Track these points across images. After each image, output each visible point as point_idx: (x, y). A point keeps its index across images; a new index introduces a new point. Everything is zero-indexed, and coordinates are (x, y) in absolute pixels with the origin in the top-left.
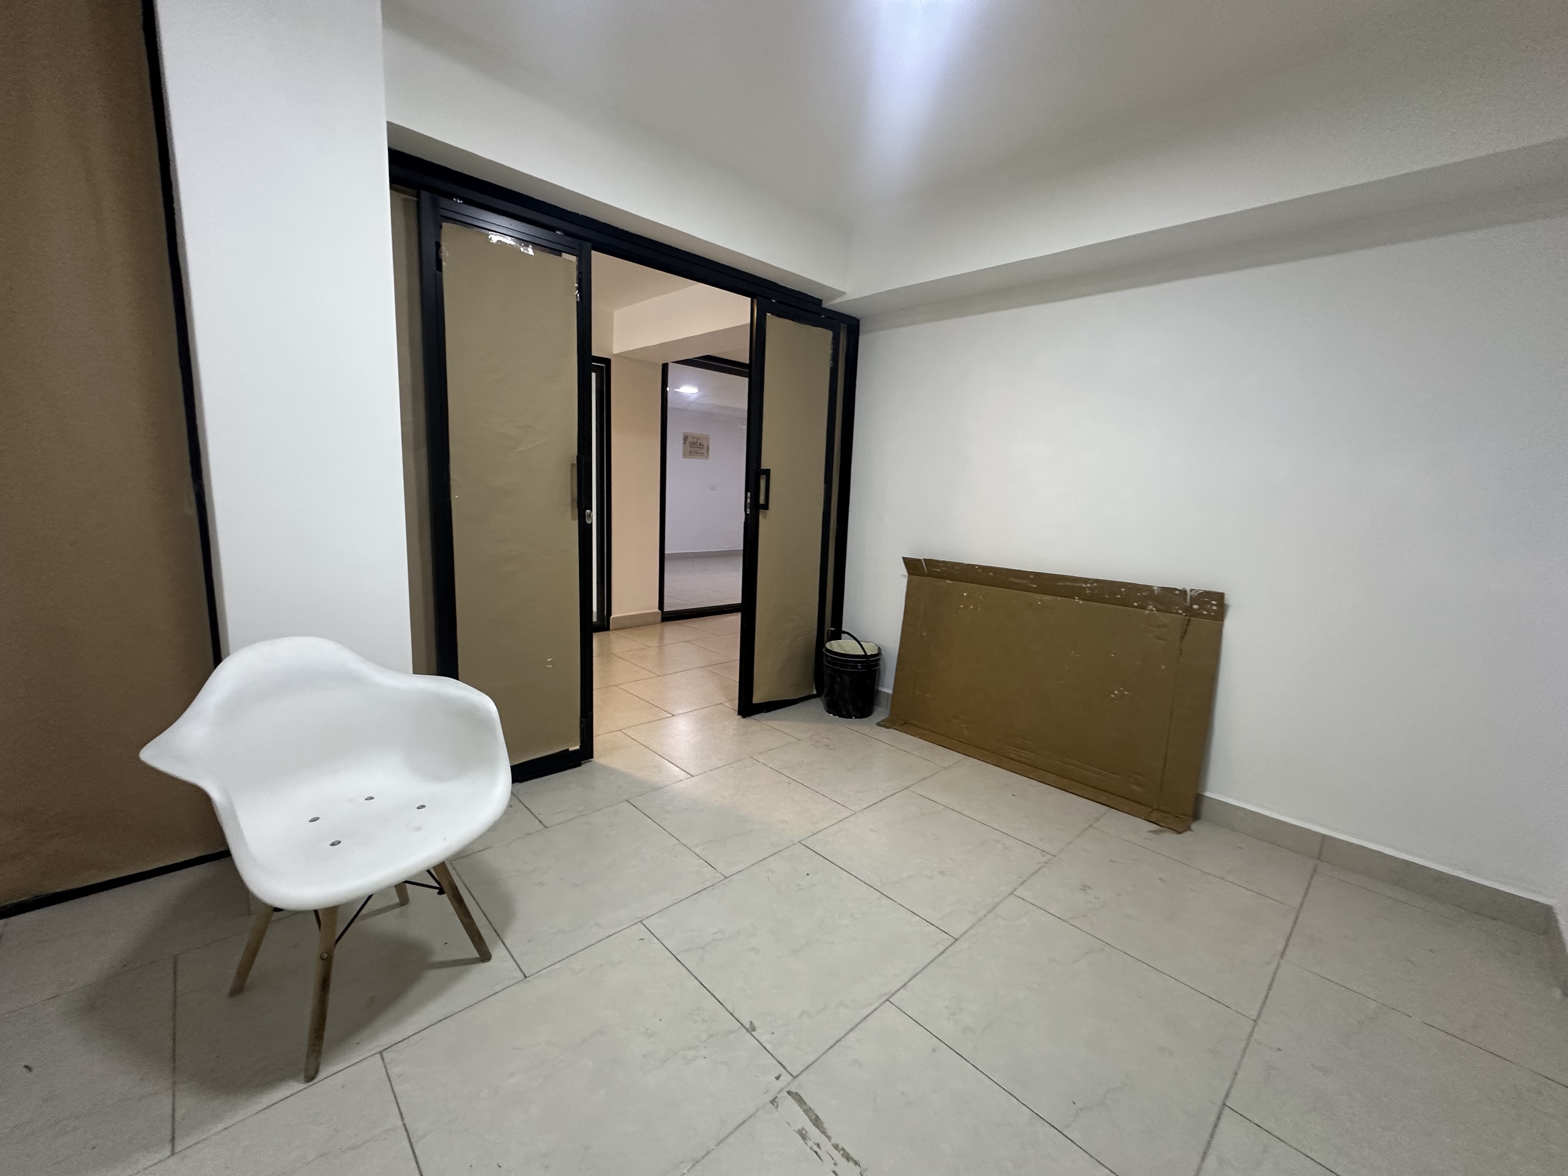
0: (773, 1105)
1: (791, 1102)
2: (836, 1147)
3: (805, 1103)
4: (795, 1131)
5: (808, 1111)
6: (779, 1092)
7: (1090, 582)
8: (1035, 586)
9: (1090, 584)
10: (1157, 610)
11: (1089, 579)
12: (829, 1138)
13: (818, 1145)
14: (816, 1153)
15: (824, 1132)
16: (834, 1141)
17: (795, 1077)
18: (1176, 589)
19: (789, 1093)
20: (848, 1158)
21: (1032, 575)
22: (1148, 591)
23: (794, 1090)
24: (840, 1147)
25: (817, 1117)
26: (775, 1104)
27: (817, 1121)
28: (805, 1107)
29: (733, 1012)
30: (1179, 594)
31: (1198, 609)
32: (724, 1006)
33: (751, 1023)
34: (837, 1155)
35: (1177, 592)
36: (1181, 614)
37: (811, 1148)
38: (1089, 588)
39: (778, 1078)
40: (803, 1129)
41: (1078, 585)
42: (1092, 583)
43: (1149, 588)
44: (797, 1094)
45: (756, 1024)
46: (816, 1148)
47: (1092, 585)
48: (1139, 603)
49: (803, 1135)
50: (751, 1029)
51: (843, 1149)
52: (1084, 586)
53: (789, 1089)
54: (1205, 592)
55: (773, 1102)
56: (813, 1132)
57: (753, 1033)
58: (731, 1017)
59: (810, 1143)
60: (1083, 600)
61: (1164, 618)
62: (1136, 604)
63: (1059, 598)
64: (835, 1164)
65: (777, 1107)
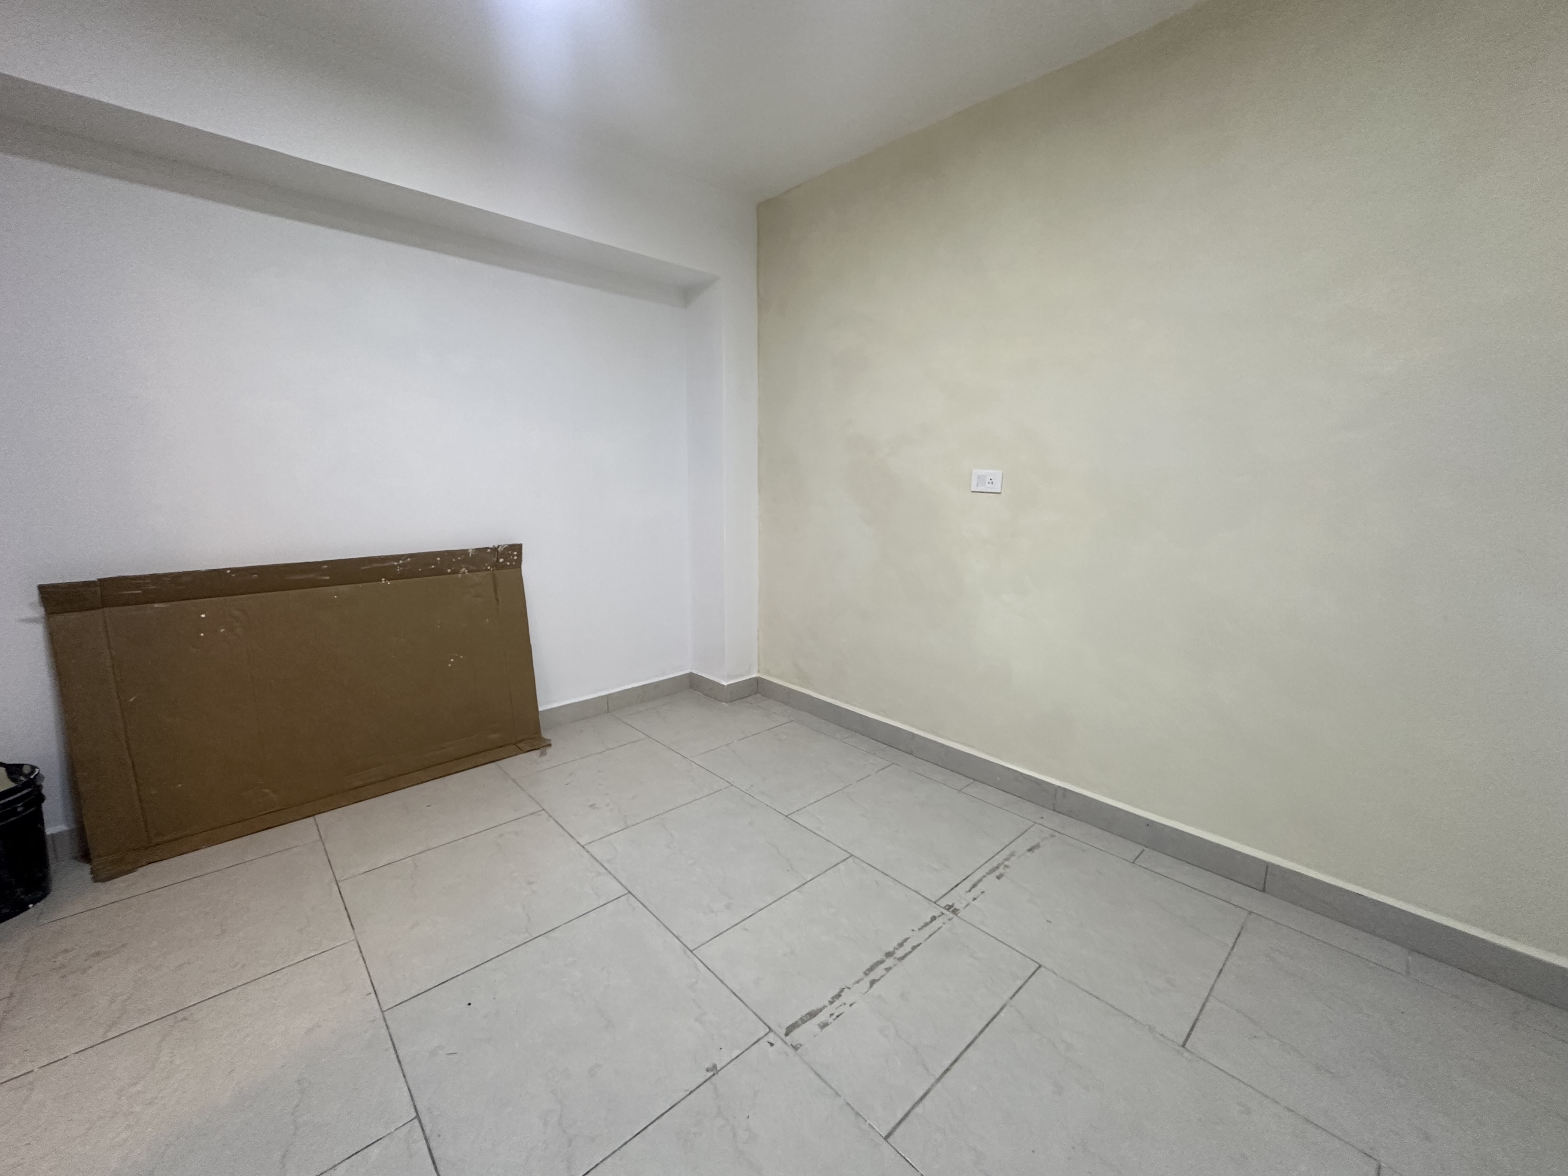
0: (799, 1048)
1: (796, 1034)
2: (831, 1003)
3: (796, 1022)
4: (821, 1031)
5: (803, 1020)
6: (786, 1044)
7: (403, 558)
8: (327, 578)
9: (403, 560)
10: (468, 572)
11: (403, 555)
12: (825, 1007)
13: (831, 1015)
14: (838, 1016)
15: (821, 1010)
16: (827, 1003)
17: (771, 1030)
18: (488, 548)
19: (787, 1034)
20: (838, 996)
21: (326, 565)
22: (463, 554)
23: (784, 1031)
24: (831, 1000)
25: (808, 1014)
26: (799, 1046)
27: (812, 1015)
28: (800, 1022)
29: (688, 1090)
30: (490, 552)
31: (503, 562)
32: (679, 1102)
33: (708, 1070)
34: (837, 1003)
35: (489, 550)
36: (490, 570)
37: (834, 1020)
38: (400, 565)
39: (772, 1044)
40: (819, 1025)
41: (387, 564)
42: (406, 559)
43: (464, 552)
44: (788, 1028)
45: (708, 1065)
46: (834, 1017)
47: (404, 561)
48: (453, 568)
49: (824, 1025)
50: (714, 1070)
51: (833, 998)
52: (396, 563)
53: (783, 1036)
54: (509, 545)
55: (795, 1048)
56: (822, 1018)
57: (718, 1068)
58: (695, 1093)
59: (830, 1020)
60: (389, 580)
61: (477, 577)
62: (449, 571)
63: (360, 585)
64: (845, 1004)
65: (801, 1045)
